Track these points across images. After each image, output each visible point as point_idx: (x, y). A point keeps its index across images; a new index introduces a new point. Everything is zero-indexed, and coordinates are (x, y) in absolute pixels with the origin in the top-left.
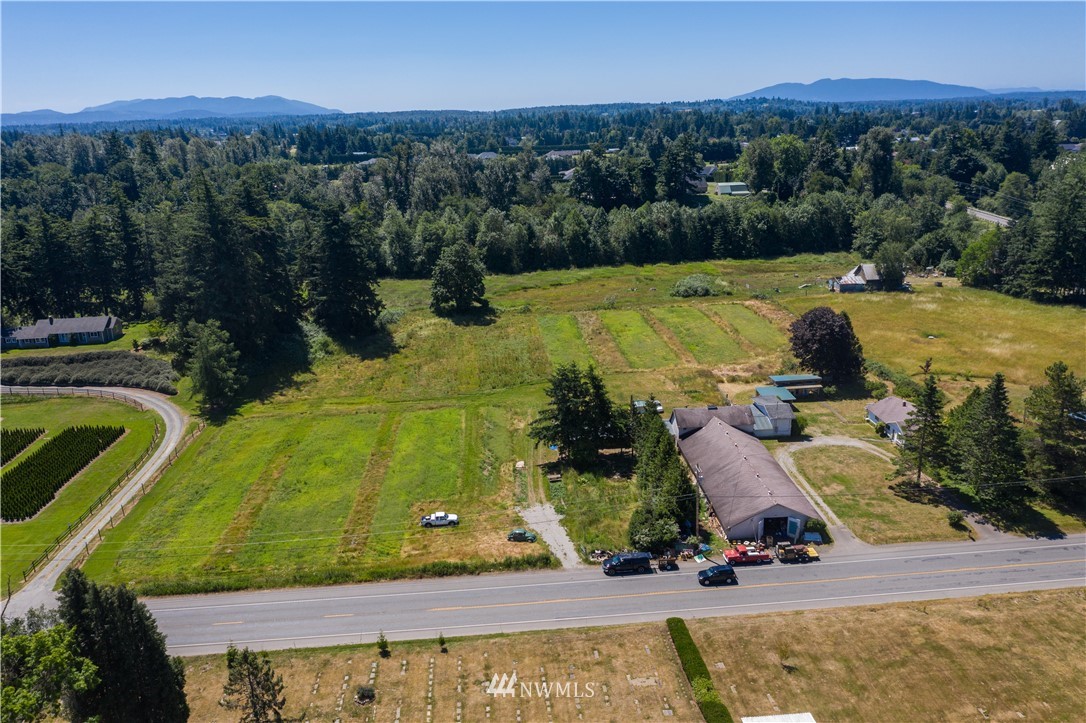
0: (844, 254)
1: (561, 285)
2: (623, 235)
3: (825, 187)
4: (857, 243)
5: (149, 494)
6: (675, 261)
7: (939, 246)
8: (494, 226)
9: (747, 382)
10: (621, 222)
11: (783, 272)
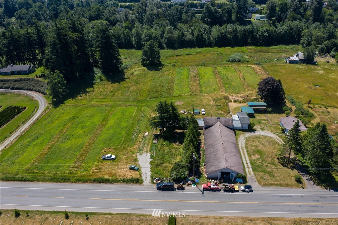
0: (297, 45)
1: (190, 54)
2: (215, 36)
3: (295, 19)
4: (302, 41)
5: (23, 135)
6: (233, 46)
7: (331, 46)
8: (170, 32)
9: (240, 103)
10: (216, 31)
11: (271, 52)
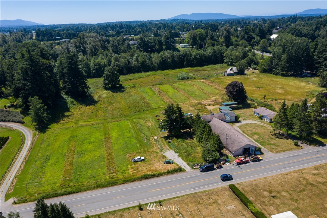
0: (222, 64)
1: (141, 78)
2: (157, 61)
3: (213, 45)
4: (225, 61)
7: (250, 61)
8: (117, 60)
9: (214, 105)
10: (156, 57)
11: (207, 70)
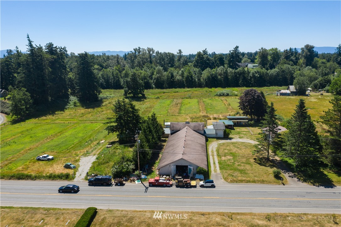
2: (205, 77)
7: (325, 82)
10: (206, 73)
